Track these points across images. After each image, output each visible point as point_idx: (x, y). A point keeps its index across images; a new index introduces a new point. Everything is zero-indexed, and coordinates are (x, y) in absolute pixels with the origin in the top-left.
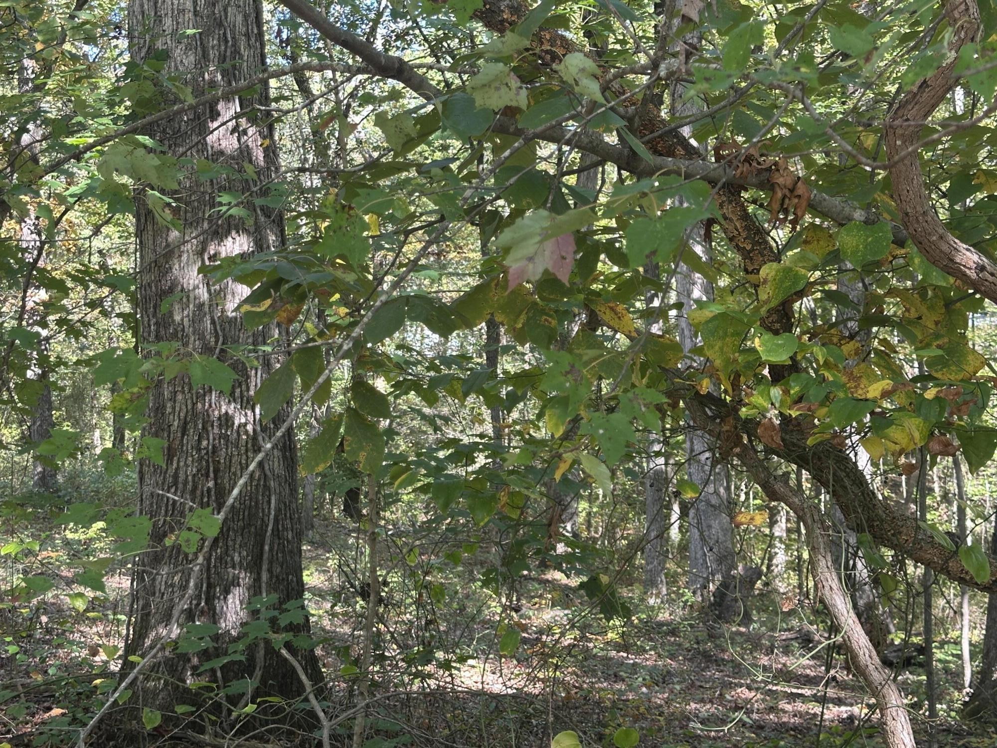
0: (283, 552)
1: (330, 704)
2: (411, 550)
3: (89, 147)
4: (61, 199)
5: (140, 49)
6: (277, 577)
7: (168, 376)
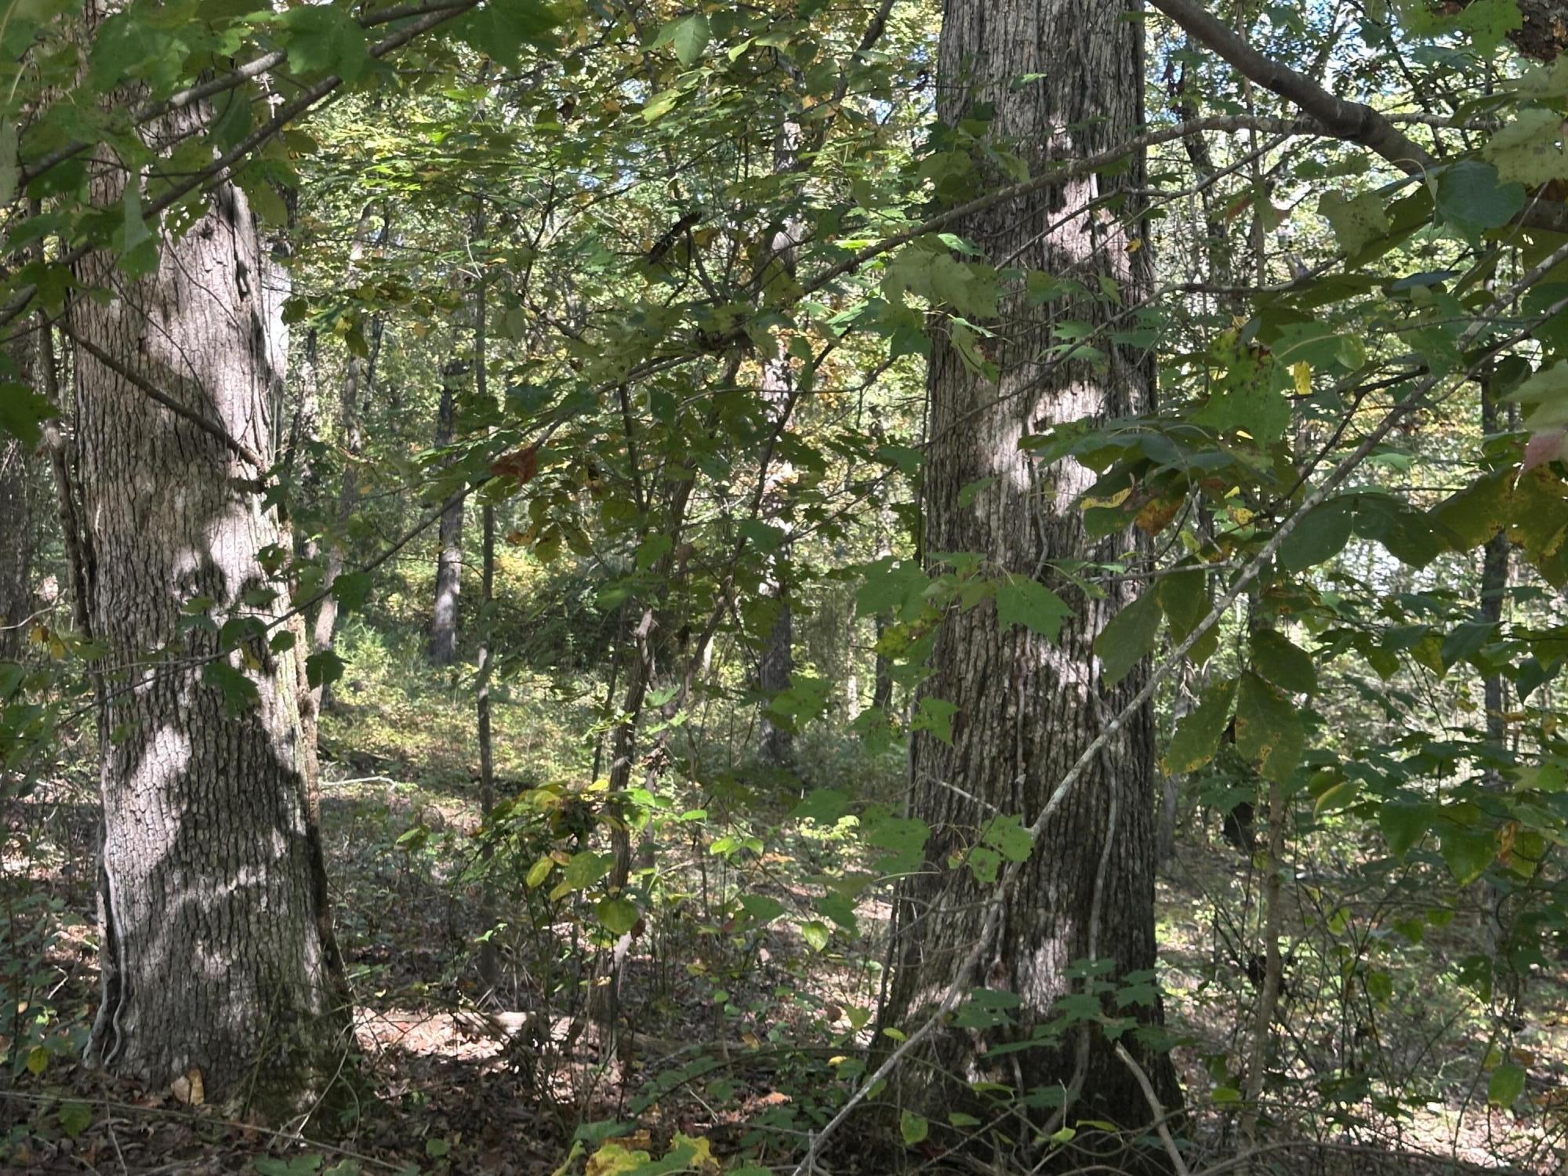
0: (1126, 891)
1: (1193, 1145)
2: (1337, 910)
3: (870, 253)
4: (823, 330)
5: (952, 103)
6: (1114, 930)
7: (966, 604)
